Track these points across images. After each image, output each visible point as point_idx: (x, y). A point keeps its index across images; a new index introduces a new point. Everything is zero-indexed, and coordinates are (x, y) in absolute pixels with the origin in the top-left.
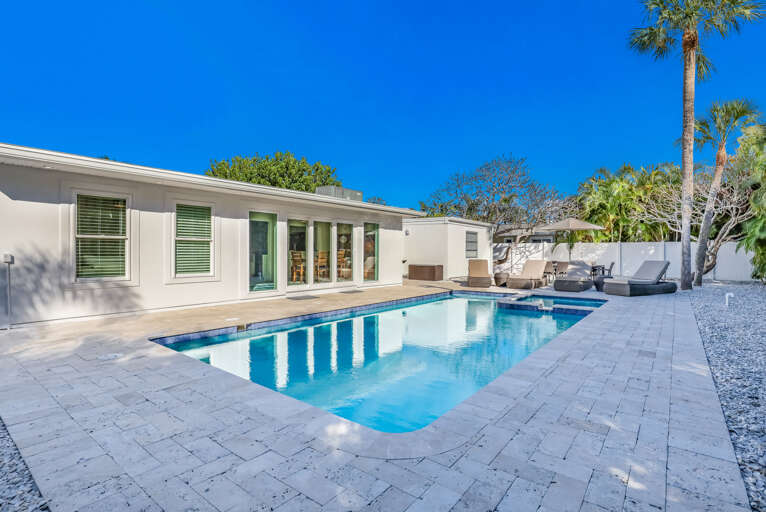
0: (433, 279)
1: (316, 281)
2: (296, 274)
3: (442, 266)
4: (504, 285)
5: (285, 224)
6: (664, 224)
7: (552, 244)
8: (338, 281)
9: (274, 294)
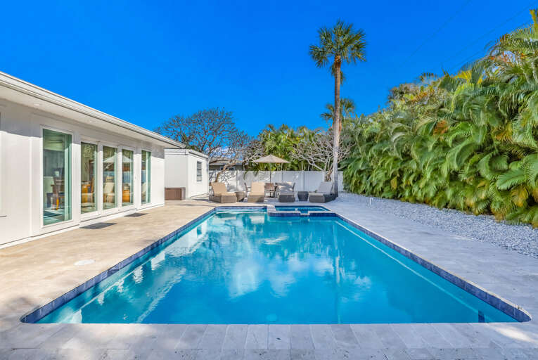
0: (181, 199)
1: (105, 208)
2: (88, 203)
3: (184, 189)
4: (242, 200)
5: (79, 146)
6: (306, 161)
7: (244, 172)
8: (123, 205)
9: (71, 224)
